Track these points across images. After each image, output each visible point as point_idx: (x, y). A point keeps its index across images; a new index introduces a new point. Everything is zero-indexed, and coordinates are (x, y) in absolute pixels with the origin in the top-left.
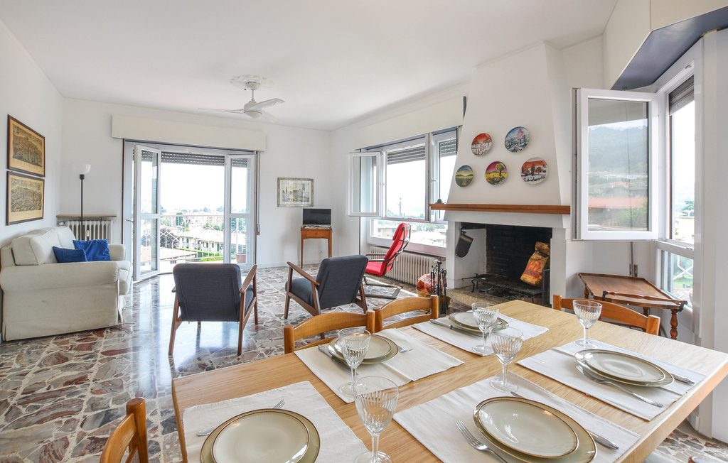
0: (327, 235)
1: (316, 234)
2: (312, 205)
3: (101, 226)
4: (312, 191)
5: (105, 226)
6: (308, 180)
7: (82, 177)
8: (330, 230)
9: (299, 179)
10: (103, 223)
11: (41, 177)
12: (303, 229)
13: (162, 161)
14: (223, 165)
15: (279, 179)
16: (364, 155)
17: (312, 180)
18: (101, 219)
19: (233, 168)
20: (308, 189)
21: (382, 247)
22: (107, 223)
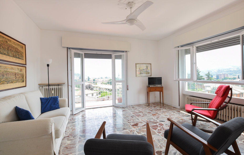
0: (161, 90)
1: (155, 89)
2: (151, 76)
3: (58, 88)
4: (151, 69)
5: (60, 88)
6: (149, 64)
7: (48, 65)
8: (162, 87)
9: (145, 64)
10: (59, 87)
11: (24, 65)
12: (148, 87)
13: (85, 58)
14: (111, 59)
15: (136, 64)
16: (180, 49)
17: (151, 64)
18: (58, 85)
19: (115, 60)
20: (149, 68)
21: (192, 96)
22: (61, 87)
